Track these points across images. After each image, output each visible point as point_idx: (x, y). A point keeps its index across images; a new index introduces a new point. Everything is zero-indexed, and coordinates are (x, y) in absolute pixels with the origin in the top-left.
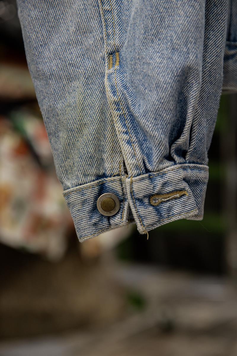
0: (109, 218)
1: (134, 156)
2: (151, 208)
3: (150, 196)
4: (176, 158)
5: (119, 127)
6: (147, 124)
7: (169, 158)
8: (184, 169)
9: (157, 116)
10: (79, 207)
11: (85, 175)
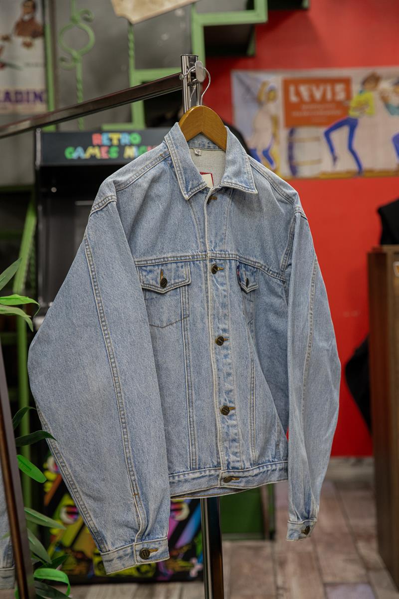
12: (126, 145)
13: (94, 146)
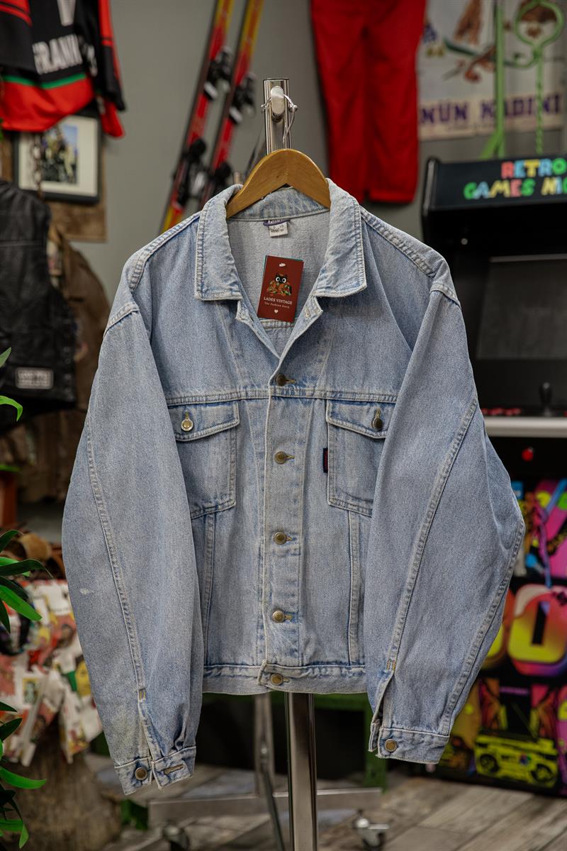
0: (141, 781)
1: (156, 749)
2: (165, 776)
3: (164, 770)
4: (177, 748)
5: (147, 733)
6: (162, 733)
7: (174, 748)
8: (182, 753)
9: (167, 729)
10: (125, 776)
11: (128, 758)
12: (546, 176)
13: (502, 180)
